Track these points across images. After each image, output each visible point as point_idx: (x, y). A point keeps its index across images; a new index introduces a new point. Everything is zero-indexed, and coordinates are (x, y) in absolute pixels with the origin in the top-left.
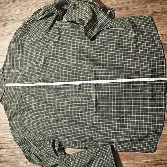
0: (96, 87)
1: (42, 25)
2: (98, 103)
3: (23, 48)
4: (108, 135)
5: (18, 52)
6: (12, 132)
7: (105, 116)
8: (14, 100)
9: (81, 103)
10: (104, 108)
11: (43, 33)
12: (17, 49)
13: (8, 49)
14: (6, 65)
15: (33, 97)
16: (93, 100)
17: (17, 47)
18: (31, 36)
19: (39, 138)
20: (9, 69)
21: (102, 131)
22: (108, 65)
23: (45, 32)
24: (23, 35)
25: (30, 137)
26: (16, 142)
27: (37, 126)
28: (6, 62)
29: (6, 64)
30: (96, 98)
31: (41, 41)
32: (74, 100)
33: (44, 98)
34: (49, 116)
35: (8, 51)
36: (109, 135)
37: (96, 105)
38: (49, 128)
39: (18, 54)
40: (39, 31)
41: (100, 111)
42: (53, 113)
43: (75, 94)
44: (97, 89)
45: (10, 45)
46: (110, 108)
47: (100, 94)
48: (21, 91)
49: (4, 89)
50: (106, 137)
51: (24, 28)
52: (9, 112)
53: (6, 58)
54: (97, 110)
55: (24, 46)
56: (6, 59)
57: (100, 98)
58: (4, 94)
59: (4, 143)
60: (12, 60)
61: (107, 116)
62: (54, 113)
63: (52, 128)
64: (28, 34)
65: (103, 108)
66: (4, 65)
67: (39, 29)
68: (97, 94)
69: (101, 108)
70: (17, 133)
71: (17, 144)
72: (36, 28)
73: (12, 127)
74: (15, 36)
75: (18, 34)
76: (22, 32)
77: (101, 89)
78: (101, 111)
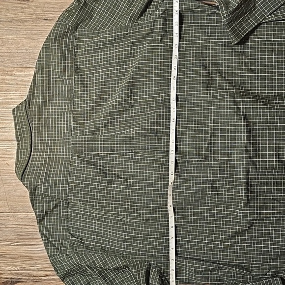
0: (247, 150)
1: (123, 5)
2: (251, 186)
3: (75, 55)
4: (271, 255)
5: (65, 66)
6: (47, 250)
7: (267, 213)
8: (53, 177)
9: (212, 184)
10: (263, 196)
11: (125, 24)
12: (63, 58)
13: (39, 58)
14: (33, 96)
15: (100, 169)
16: (240, 178)
17: (61, 53)
18: (96, 28)
19: (115, 264)
20: (44, 105)
21: (257, 247)
22: (276, 100)
23: (130, 20)
24: (76, 27)
25: (93, 262)
26: (57, 271)
27: (107, 234)
28: (34, 87)
29: (34, 93)
30: (248, 175)
31: (119, 42)
32: (197, 176)
33: (124, 172)
34: (137, 213)
35: (39, 61)
36: (274, 255)
37: (248, 189)
38: (136, 239)
39: (65, 69)
40: (115, 19)
41: (254, 203)
42: (144, 207)
43: (198, 164)
44: (250, 154)
45: (44, 49)
46: (277, 196)
47: (256, 165)
48: (69, 155)
49: (29, 150)
50: (267, 259)
51: (80, 10)
52: (39, 203)
53: (34, 77)
54: (248, 200)
55: (77, 52)
56: (34, 81)
57: (255, 175)
58: (30, 162)
59: (22, 269)
60: (49, 84)
61: (270, 213)
62: (147, 207)
63: (140, 240)
64: (88, 23)
65: (260, 196)
66: (30, 95)
67: (114, 14)
68: (249, 165)
69: (257, 196)
70: (61, 252)
71: (59, 276)
72: (108, 10)
73: (45, 237)
74: (58, 27)
75: (65, 22)
76: (76, 18)
77: (259, 154)
78: (257, 203)
